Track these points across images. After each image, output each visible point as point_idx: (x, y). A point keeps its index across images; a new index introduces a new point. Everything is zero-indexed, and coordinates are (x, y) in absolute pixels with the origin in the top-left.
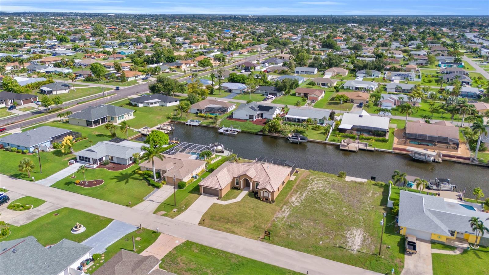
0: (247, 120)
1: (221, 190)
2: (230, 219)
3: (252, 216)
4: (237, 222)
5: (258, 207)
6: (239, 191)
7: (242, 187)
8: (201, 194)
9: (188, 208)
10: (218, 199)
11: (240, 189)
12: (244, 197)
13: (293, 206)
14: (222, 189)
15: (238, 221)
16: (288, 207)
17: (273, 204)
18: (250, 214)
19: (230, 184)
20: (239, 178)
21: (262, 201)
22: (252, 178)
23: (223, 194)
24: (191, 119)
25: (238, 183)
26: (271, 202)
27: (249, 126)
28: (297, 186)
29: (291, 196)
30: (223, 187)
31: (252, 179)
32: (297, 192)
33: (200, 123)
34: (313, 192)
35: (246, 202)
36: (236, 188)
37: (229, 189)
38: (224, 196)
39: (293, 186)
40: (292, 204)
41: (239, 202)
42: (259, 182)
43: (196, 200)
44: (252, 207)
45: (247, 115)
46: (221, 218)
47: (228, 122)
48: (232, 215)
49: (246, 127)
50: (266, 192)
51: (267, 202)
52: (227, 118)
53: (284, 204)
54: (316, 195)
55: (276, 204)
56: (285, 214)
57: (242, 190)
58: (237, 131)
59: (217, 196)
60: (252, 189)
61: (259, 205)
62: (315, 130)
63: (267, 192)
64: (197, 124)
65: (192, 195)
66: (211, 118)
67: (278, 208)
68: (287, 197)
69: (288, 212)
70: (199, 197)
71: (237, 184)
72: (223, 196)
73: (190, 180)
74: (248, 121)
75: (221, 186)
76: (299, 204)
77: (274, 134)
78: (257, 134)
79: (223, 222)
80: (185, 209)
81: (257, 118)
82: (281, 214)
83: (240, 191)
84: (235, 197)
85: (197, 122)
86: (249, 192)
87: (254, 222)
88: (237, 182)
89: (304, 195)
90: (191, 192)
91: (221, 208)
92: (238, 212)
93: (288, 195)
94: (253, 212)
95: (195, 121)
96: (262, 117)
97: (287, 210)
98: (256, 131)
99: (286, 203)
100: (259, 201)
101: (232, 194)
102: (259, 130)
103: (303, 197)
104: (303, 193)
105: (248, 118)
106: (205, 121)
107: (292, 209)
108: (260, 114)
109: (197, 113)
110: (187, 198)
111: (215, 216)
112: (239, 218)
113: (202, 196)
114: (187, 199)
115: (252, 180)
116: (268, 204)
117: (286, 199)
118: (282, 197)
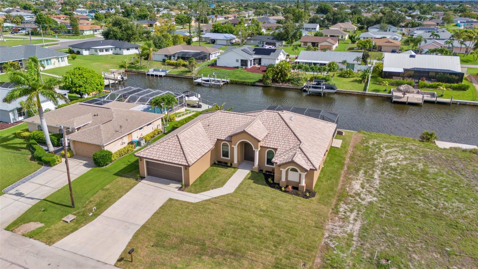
0: (237, 67)
1: (187, 167)
2: (207, 243)
3: (266, 232)
4: (227, 252)
5: (278, 208)
6: (229, 169)
7: (236, 161)
8: (143, 178)
9: (102, 214)
10: (180, 189)
11: (231, 166)
12: (241, 184)
13: (363, 203)
14: (189, 166)
15: (230, 249)
16: (351, 206)
17: (313, 198)
18: (261, 228)
19: (209, 155)
20: (230, 141)
21: (285, 191)
22: (260, 139)
23: (194, 176)
24: (155, 68)
25: (228, 152)
26: (308, 194)
27: (242, 75)
28: (352, 158)
29: (348, 180)
30: (191, 161)
31: (259, 141)
32: (357, 170)
33: (167, 72)
34: (392, 169)
35: (248, 195)
36: (225, 165)
37: (206, 165)
38: (196, 181)
39: (344, 159)
40: (357, 198)
41: (231, 195)
42: (276, 149)
43: (127, 191)
44: (264, 208)
45: (237, 61)
46: (182, 241)
47: (209, 70)
48: (212, 232)
49: (237, 77)
50: (294, 170)
51: (297, 195)
52: (209, 66)
53: (339, 200)
54: (403, 176)
55: (320, 199)
56: (351, 226)
57: (236, 168)
58: (223, 81)
59: (179, 181)
60: (259, 165)
61: (279, 203)
62: (344, 77)
63: (296, 171)
64: (163, 74)
65: (122, 181)
66: (184, 65)
67: (328, 210)
68: (340, 183)
69: (355, 220)
70: (135, 185)
71: (226, 154)
72: (191, 182)
73: (125, 148)
74: (240, 69)
75: (189, 158)
76: (375, 199)
77: (281, 84)
78: (253, 85)
79: (188, 251)
80: (96, 215)
81: (252, 65)
82: (341, 227)
83: (233, 170)
84: (221, 184)
85: (163, 71)
86: (252, 172)
87: (273, 254)
88: (226, 150)
89: (376, 176)
90: (121, 173)
91: (186, 211)
92: (230, 223)
93: (342, 178)
94: (267, 222)
95: (160, 70)
96: (260, 64)
97: (353, 216)
98: (252, 81)
99: (342, 197)
100: (278, 192)
101: (215, 177)
102: (258, 80)
103: (377, 183)
104: (371, 172)
105: (239, 64)
106: (175, 70)
107: (363, 211)
108: (257, 59)
109: (164, 61)
110: (108, 186)
111: (167, 236)
112: (231, 240)
113: (143, 181)
114: (107, 190)
115: (260, 144)
116: (300, 200)
117: (339, 187)
118: (329, 182)
